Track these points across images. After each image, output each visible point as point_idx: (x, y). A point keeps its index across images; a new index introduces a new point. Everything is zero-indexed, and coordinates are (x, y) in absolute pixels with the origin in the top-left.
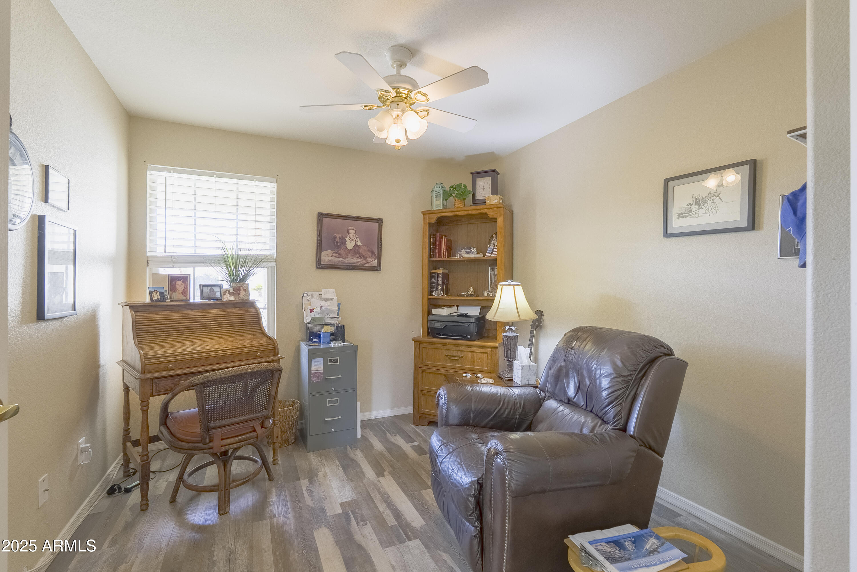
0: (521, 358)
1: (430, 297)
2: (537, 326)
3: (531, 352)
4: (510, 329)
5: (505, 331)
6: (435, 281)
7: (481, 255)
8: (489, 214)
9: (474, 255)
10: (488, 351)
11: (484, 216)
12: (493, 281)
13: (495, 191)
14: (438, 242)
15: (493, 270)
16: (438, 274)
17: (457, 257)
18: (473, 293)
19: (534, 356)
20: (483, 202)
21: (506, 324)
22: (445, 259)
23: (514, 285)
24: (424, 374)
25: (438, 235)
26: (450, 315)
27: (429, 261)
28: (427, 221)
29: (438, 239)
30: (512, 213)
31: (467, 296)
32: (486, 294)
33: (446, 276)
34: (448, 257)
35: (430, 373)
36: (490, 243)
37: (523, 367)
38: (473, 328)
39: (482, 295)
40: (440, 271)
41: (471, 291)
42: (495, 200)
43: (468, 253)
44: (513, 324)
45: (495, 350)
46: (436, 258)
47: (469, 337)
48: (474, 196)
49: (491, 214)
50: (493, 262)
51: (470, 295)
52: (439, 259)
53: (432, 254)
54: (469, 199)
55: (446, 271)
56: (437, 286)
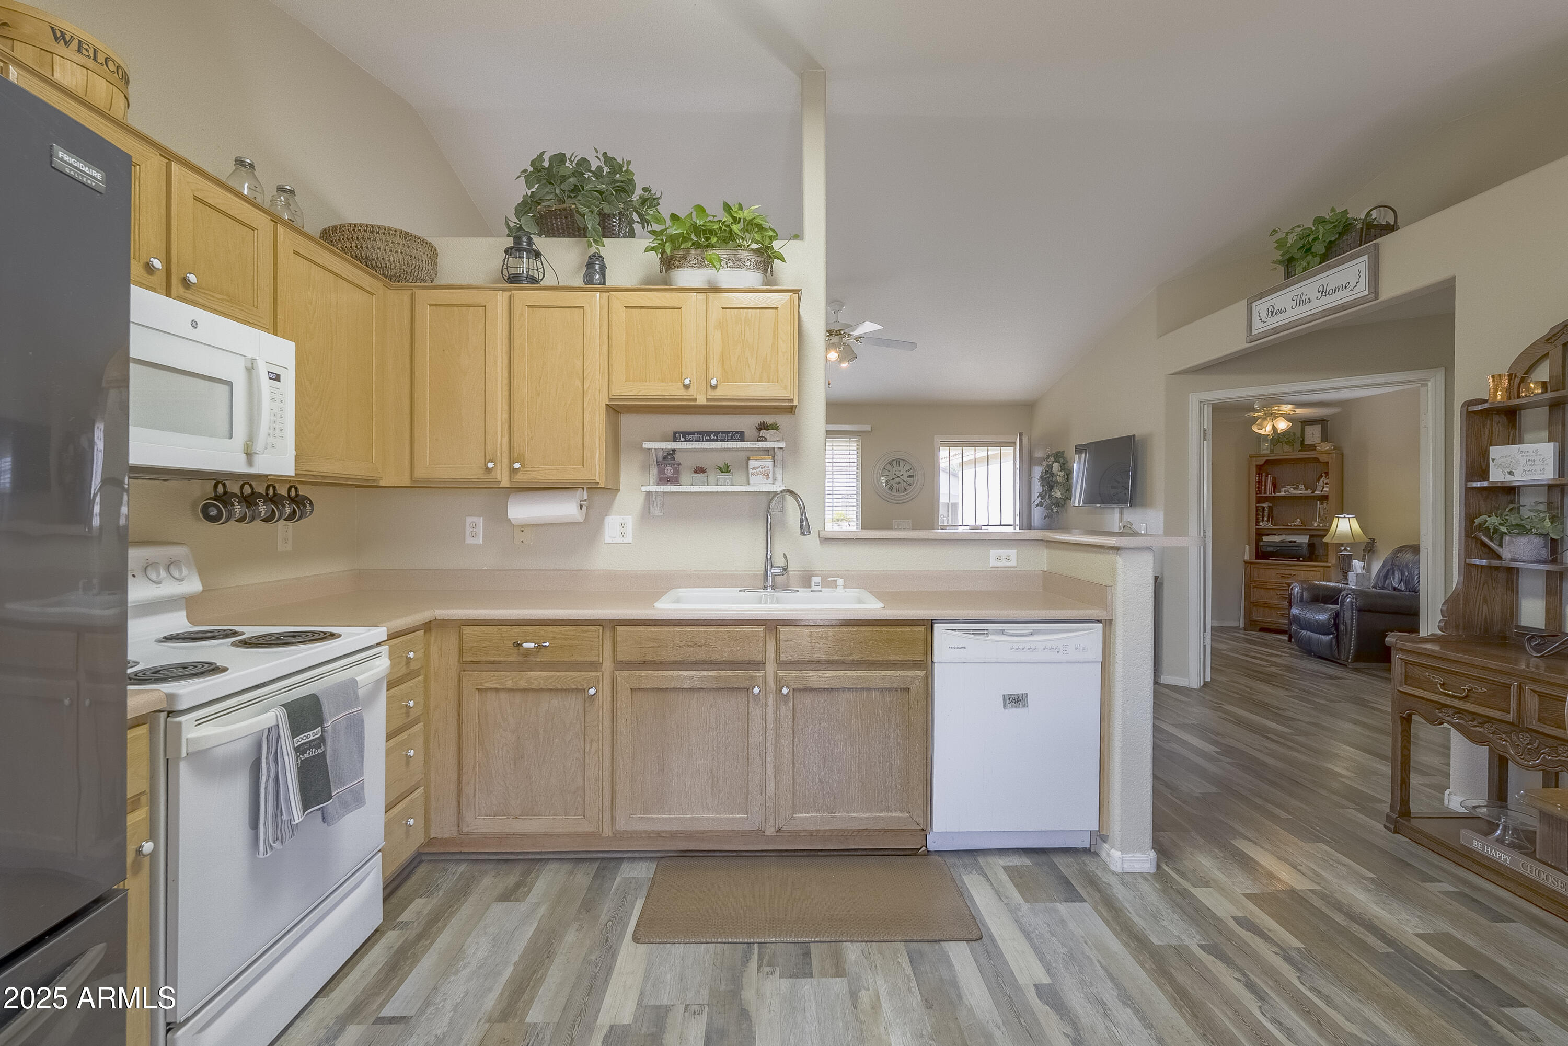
0: (1355, 568)
1: (1257, 527)
2: (1370, 551)
3: (1364, 566)
4: (1346, 550)
5: (1342, 551)
6: (1261, 514)
7: (1309, 492)
8: (1320, 458)
9: (1302, 491)
10: (1322, 570)
11: (1316, 460)
12: (1322, 513)
13: (1325, 438)
14: (1263, 480)
15: (1322, 504)
16: (1264, 508)
17: (1283, 493)
18: (1300, 524)
19: (1368, 568)
20: (1312, 447)
21: (1342, 545)
22: (1270, 495)
23: (1349, 518)
24: (1255, 589)
25: (1264, 474)
26: (1281, 542)
27: (1256, 497)
28: (1254, 464)
29: (1263, 478)
30: (1342, 455)
31: (1294, 526)
32: (1316, 525)
33: (1271, 509)
34: (1274, 493)
35: (1261, 588)
36: (1318, 481)
37: (1357, 575)
38: (1305, 551)
39: (1313, 525)
40: (1266, 505)
41: (1298, 522)
42: (1326, 446)
43: (1294, 489)
44: (1348, 545)
45: (1328, 569)
46: (1261, 493)
47: (1301, 559)
48: (1302, 442)
49: (1323, 458)
50: (1324, 498)
51: (1298, 526)
52: (1265, 495)
53: (1259, 490)
54: (1298, 445)
55: (1270, 505)
56: (1263, 517)
